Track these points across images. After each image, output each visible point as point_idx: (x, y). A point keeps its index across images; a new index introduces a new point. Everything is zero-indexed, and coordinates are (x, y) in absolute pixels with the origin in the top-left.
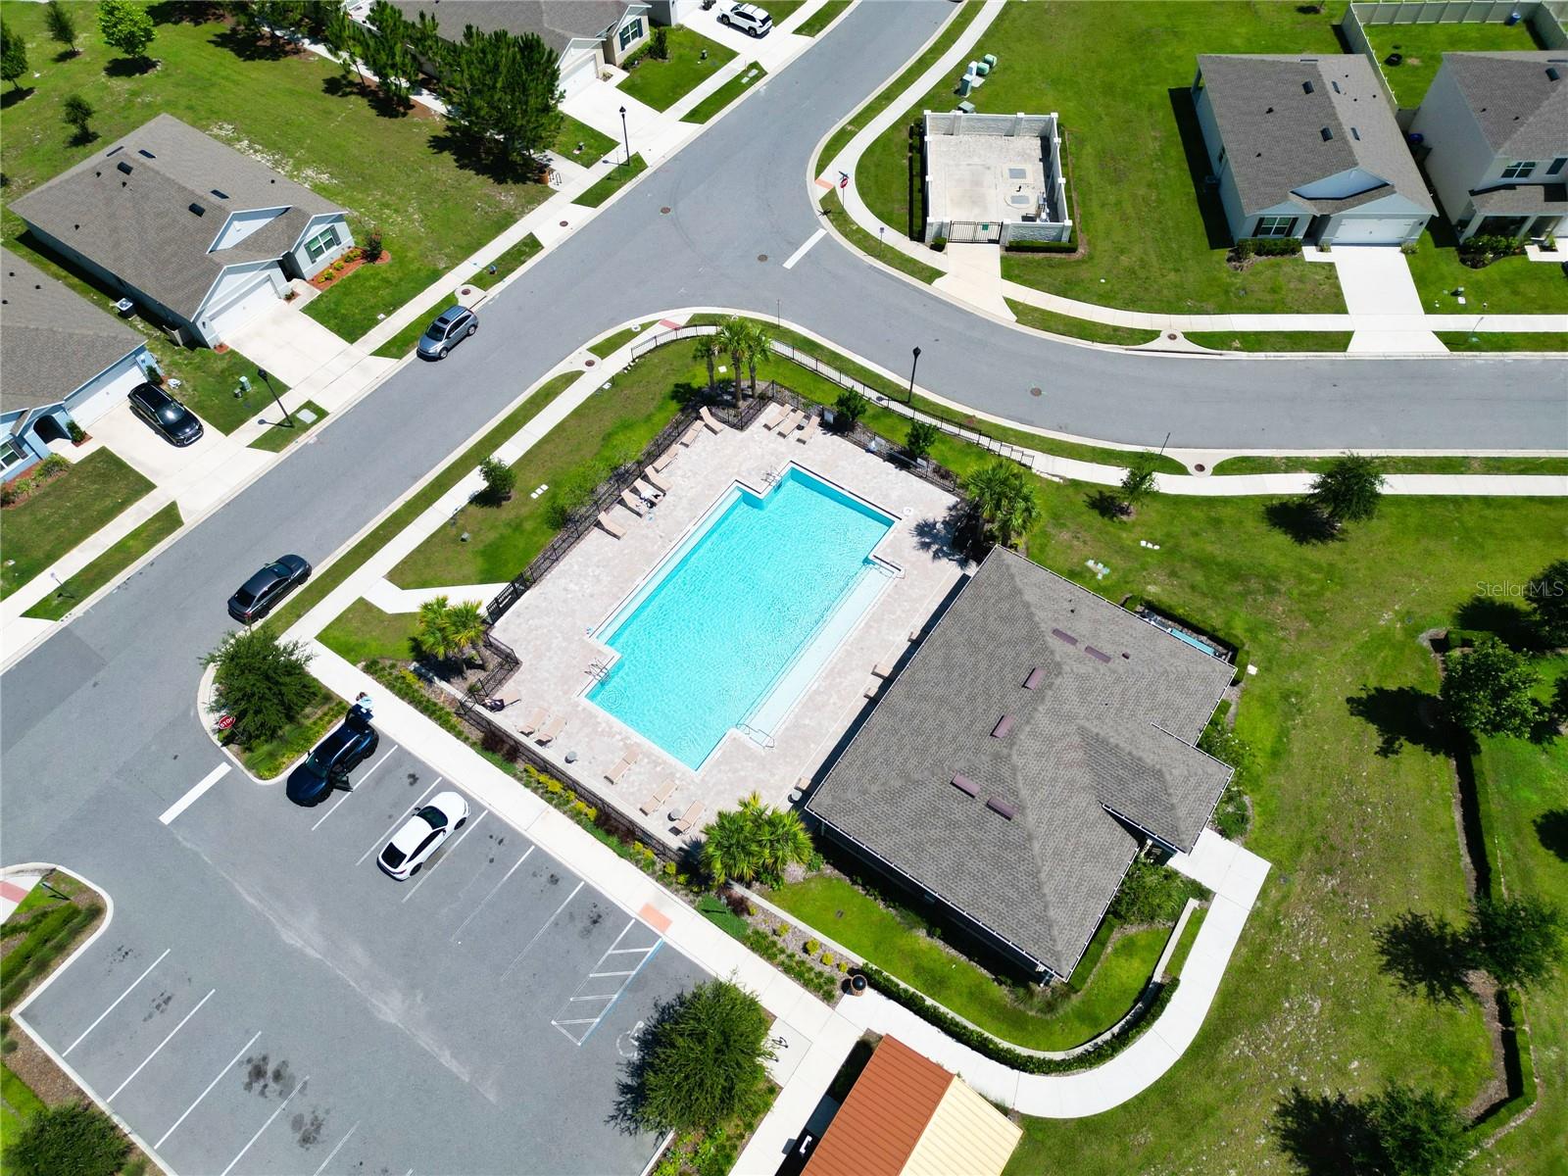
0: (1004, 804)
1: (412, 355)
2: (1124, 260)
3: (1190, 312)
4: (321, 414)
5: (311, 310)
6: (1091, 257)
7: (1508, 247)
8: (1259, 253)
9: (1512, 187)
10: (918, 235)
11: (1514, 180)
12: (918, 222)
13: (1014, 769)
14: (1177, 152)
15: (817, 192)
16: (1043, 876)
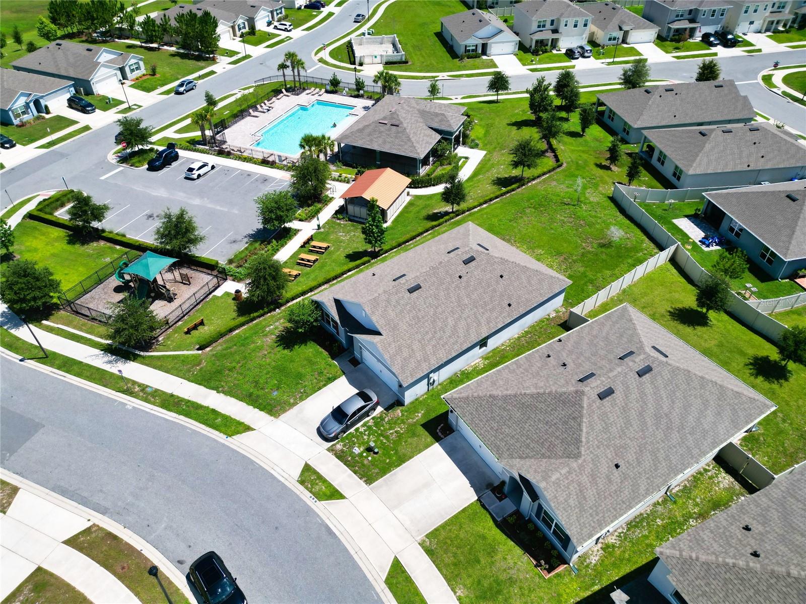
0: (396, 123)
1: (173, 94)
2: (425, 64)
3: (448, 71)
4: (140, 106)
5: (131, 86)
6: (413, 64)
7: (546, 49)
8: (468, 58)
9: (542, 31)
10: (354, 63)
11: (541, 29)
12: (352, 60)
13: (398, 115)
14: (438, 44)
15: (316, 58)
16: (411, 137)
